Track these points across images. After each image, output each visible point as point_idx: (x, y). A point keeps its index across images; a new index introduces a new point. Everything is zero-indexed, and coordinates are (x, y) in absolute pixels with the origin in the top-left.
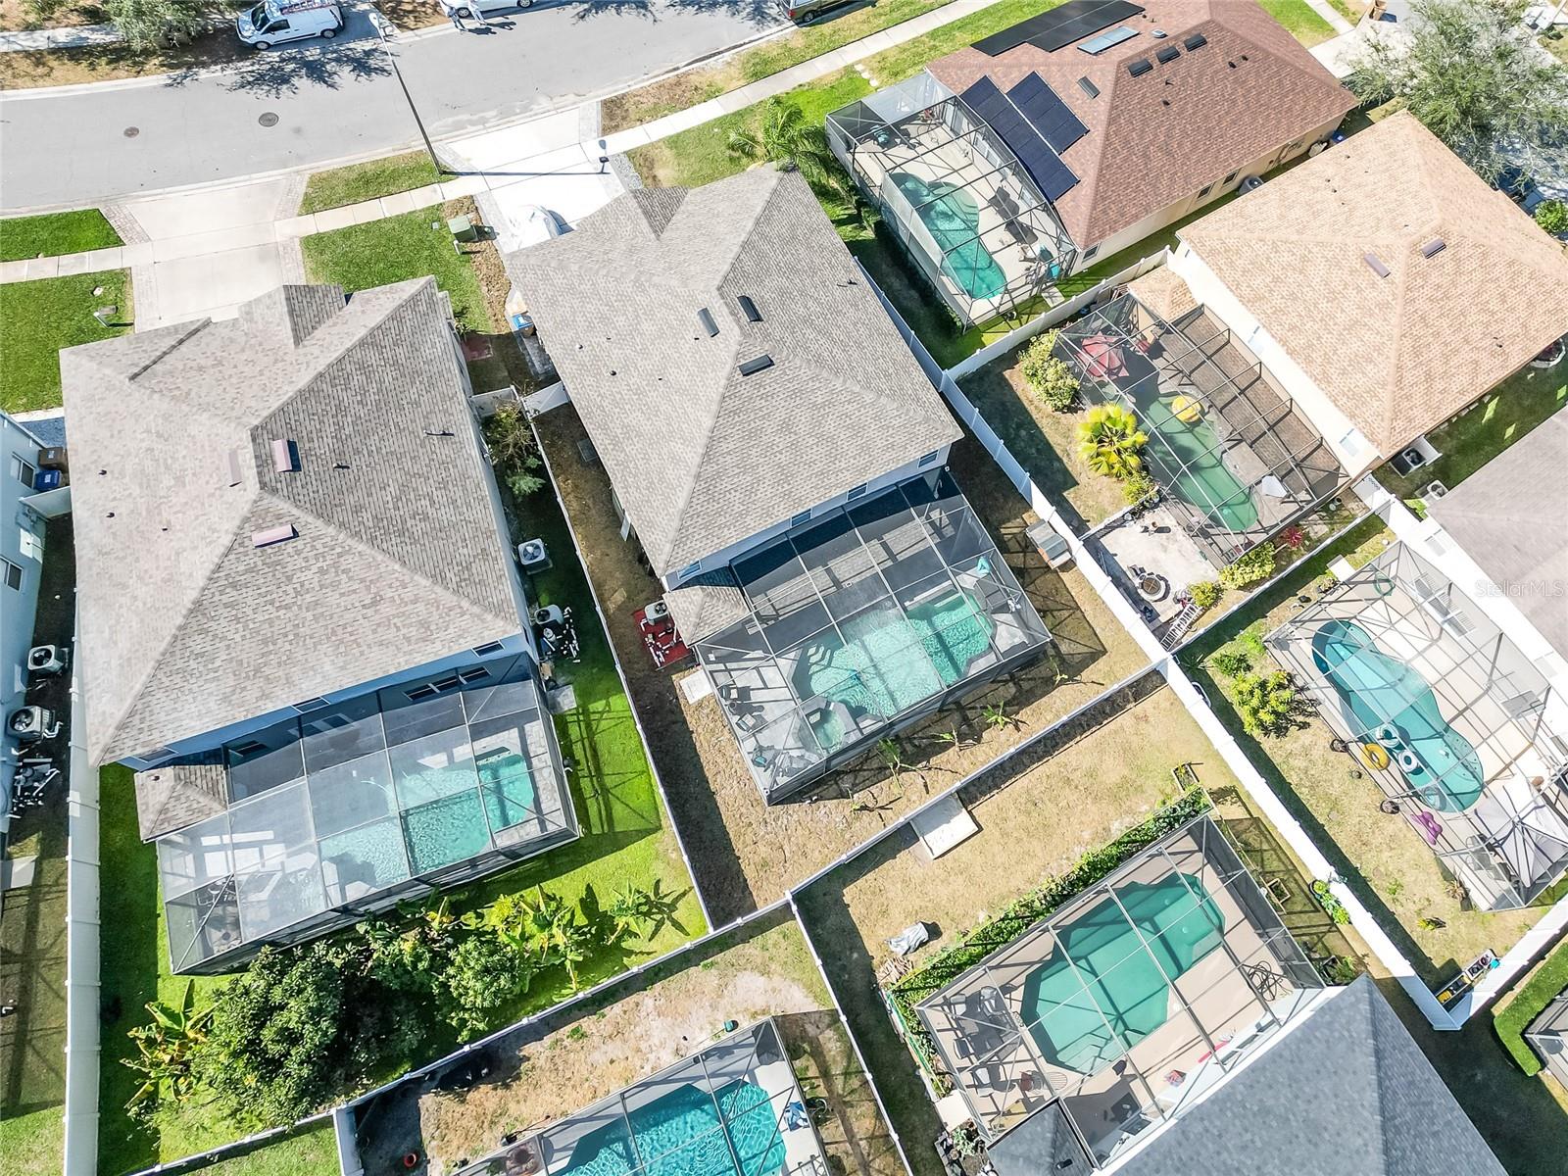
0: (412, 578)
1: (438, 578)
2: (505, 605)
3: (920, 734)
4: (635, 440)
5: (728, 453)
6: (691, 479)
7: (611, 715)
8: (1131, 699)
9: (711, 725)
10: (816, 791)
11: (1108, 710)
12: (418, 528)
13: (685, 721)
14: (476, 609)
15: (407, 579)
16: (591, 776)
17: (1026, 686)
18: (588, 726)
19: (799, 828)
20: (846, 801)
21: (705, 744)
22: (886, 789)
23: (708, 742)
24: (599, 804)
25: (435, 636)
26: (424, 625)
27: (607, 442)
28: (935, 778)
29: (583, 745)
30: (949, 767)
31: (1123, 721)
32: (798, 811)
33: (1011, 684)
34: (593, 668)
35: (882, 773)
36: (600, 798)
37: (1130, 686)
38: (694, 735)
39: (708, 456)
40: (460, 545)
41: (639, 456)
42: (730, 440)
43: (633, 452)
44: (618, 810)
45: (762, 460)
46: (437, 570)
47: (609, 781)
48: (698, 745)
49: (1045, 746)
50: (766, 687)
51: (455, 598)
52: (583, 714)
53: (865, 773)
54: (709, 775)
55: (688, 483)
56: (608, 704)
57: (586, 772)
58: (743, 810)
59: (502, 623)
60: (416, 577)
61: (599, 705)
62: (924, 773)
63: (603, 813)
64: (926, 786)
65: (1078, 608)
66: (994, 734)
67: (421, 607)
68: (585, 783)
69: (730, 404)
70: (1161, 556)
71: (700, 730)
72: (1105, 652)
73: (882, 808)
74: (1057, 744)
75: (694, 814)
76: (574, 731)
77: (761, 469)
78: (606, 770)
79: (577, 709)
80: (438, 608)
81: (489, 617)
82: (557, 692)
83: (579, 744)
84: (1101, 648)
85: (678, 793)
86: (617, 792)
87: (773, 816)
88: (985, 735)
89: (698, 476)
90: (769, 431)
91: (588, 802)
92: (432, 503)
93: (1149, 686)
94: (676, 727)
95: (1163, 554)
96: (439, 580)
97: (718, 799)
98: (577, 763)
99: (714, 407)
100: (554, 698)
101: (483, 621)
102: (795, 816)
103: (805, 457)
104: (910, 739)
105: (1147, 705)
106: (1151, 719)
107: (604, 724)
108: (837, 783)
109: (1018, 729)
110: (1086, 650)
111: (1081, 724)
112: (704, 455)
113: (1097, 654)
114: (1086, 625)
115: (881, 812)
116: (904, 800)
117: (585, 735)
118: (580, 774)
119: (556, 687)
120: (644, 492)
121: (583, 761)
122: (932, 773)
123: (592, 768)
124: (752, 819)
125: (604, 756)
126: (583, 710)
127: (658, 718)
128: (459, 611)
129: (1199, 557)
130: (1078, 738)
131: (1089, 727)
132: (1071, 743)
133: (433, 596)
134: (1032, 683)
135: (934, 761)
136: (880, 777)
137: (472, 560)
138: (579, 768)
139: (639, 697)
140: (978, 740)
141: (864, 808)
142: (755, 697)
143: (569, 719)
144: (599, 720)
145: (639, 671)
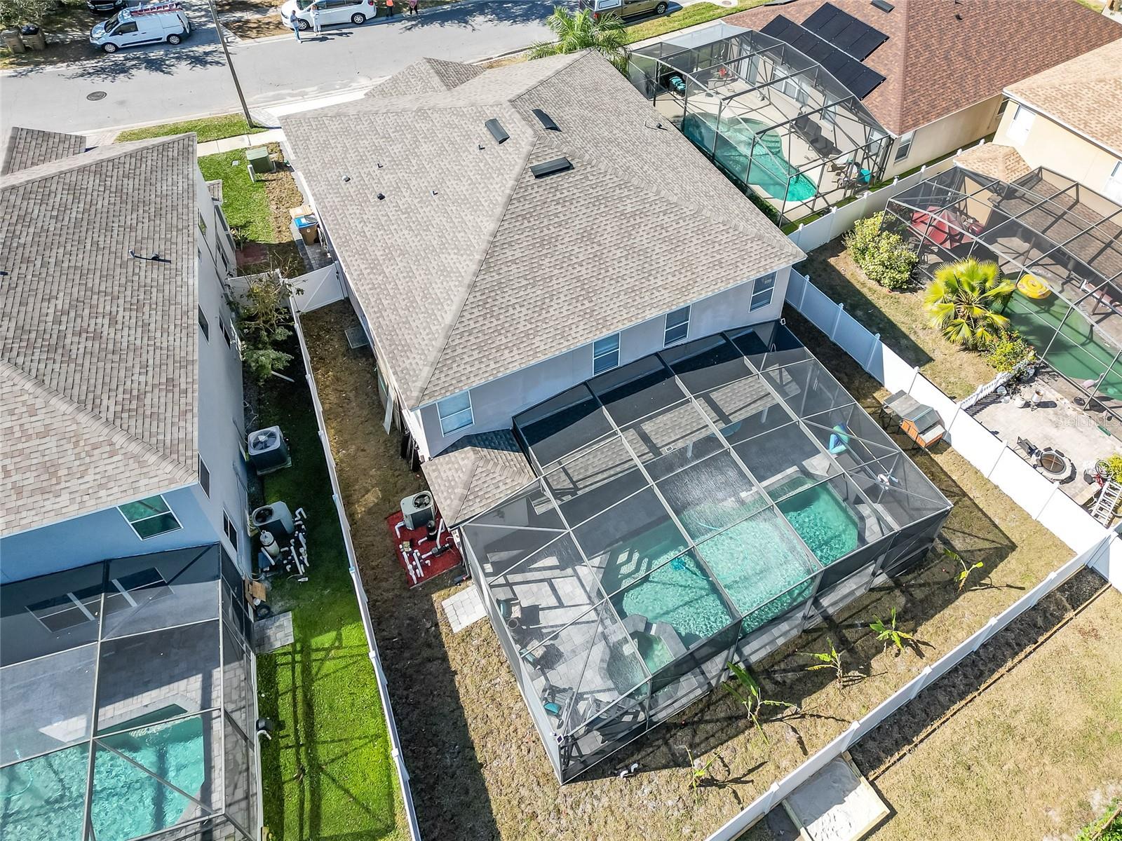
0: (47, 403)
1: (88, 404)
2: (182, 446)
3: (783, 666)
4: (398, 259)
5: (514, 262)
6: (463, 289)
7: (341, 653)
8: (1069, 606)
9: (483, 662)
10: (636, 757)
11: (1040, 622)
12: (78, 346)
13: (445, 658)
14: (134, 448)
15: (39, 403)
16: (298, 746)
17: (918, 594)
18: (306, 670)
19: (610, 818)
20: (682, 771)
21: (472, 688)
22: (741, 750)
23: (478, 687)
24: (302, 791)
25: (63, 485)
26: (50, 469)
27: (363, 267)
28: (812, 731)
29: (294, 698)
30: (831, 713)
31: (1063, 638)
32: (607, 789)
33: (897, 592)
34: (325, 588)
35: (734, 723)
36: (307, 782)
37: (1061, 589)
38: (457, 678)
39: (486, 264)
40: (137, 370)
41: (401, 276)
42: (517, 246)
43: (394, 273)
44: (332, 800)
45: (556, 272)
46: (91, 396)
47: (323, 753)
48: (462, 691)
49: (965, 676)
50: (561, 605)
51: (106, 431)
52: (301, 652)
53: (709, 727)
54: (473, 735)
55: (459, 295)
56: (339, 638)
57: (291, 740)
58: (524, 792)
59: (170, 468)
60: (54, 401)
61: (326, 639)
62: (795, 723)
63: (307, 806)
64: (800, 741)
65: (965, 494)
66: (887, 661)
67: (51, 442)
68: (287, 758)
69: (518, 207)
70: (1052, 431)
71: (466, 670)
72: (1013, 547)
73: (737, 781)
74: (982, 673)
75: (448, 802)
76: (284, 678)
77: (554, 282)
78: (322, 735)
79: (293, 645)
80: (76, 444)
81: (152, 459)
82: (269, 622)
83: (289, 697)
84: (1006, 542)
85: (426, 767)
86: (334, 769)
87: (570, 800)
88: (874, 663)
89: (472, 286)
90: (567, 240)
91: (287, 787)
92: (113, 322)
93: (1086, 588)
94: (433, 667)
95: (1055, 430)
96: (89, 407)
97: (486, 773)
98: (281, 726)
99: (499, 210)
100: (263, 629)
101: (142, 464)
102: (605, 800)
103: (611, 271)
104: (768, 673)
105: (1089, 615)
106: (1102, 633)
107: (329, 666)
108: (666, 743)
109: (920, 654)
110: (987, 545)
111: (1009, 644)
112: (481, 263)
113: (1003, 550)
114: (980, 514)
115: (735, 786)
116: (770, 767)
117: (299, 683)
118: (283, 742)
119: (270, 615)
120: (402, 313)
121: (290, 723)
122: (808, 722)
123: (302, 734)
124: (538, 806)
125: (322, 714)
126: (303, 647)
127: (407, 654)
128: (108, 448)
129: (1099, 432)
130: (1009, 664)
131: (1021, 647)
132: (1002, 670)
133: (74, 427)
134: (926, 590)
135: (809, 703)
136: (731, 731)
137: (149, 388)
138: (282, 733)
139: (383, 626)
140: (867, 671)
141: (709, 782)
142: (547, 619)
143: (281, 660)
144: (323, 660)
145: (388, 591)
